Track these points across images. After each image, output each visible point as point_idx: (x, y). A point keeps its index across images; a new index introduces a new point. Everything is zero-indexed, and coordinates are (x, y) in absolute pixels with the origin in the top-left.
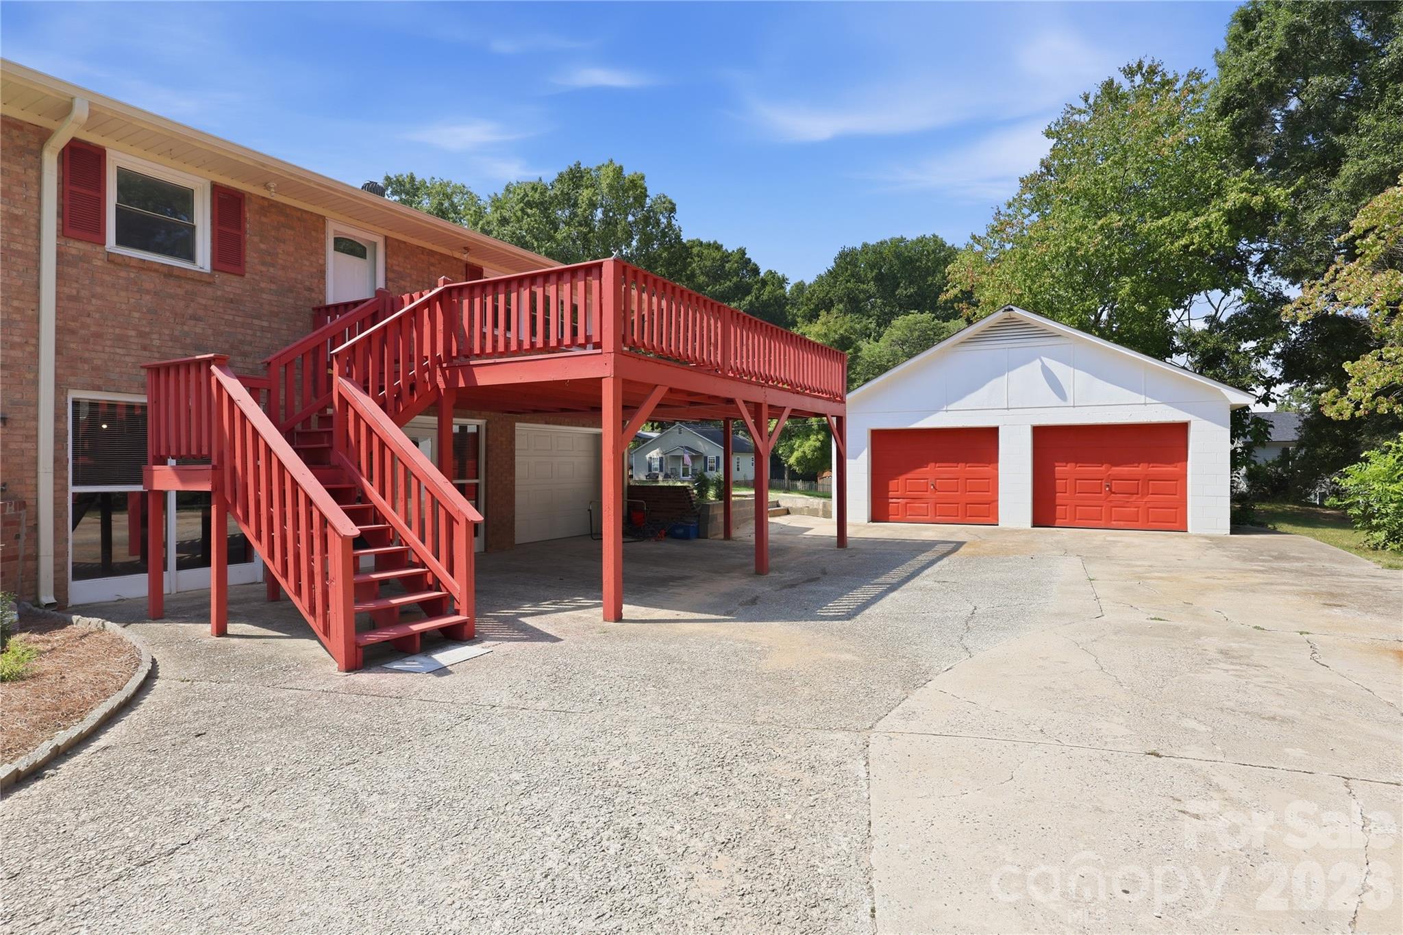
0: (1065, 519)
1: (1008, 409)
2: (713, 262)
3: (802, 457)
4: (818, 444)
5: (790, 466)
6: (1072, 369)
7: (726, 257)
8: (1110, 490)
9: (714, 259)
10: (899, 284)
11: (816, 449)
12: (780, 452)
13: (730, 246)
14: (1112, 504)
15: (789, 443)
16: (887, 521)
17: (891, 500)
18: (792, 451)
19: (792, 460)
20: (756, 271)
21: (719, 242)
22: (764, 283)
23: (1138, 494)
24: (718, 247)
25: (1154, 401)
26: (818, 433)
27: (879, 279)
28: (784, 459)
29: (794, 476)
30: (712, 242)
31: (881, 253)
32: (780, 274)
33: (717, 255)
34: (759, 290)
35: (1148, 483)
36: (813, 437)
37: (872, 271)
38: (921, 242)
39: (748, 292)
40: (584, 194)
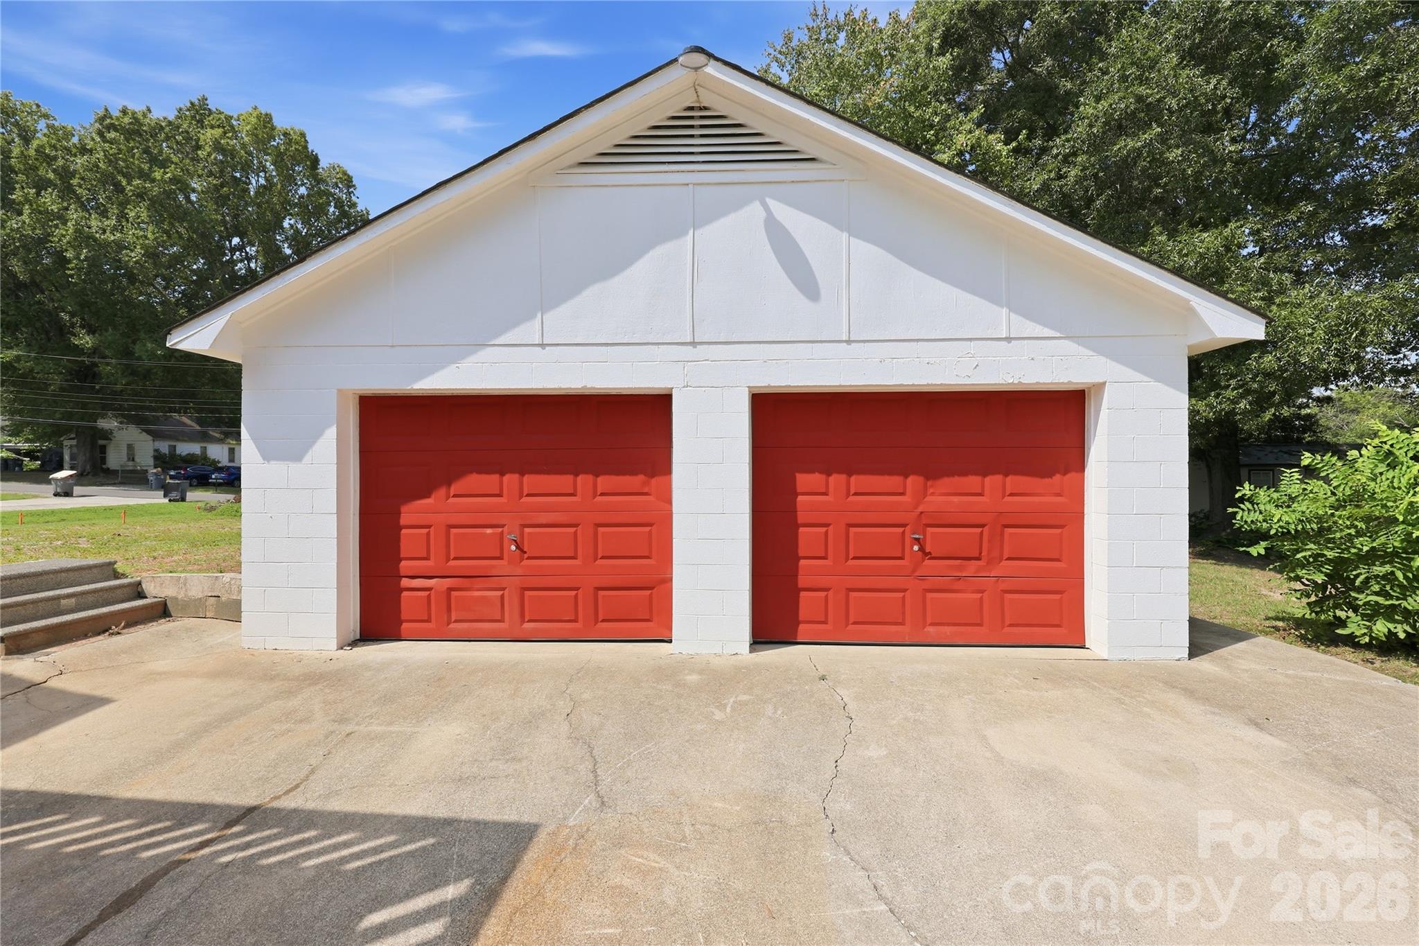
0: (825, 622)
1: (694, 344)
6: (845, 235)
8: (922, 549)
14: (926, 585)
16: (397, 638)
17: (405, 582)
23: (978, 559)
25: (1048, 332)
35: (1002, 534)
40: (209, 135)
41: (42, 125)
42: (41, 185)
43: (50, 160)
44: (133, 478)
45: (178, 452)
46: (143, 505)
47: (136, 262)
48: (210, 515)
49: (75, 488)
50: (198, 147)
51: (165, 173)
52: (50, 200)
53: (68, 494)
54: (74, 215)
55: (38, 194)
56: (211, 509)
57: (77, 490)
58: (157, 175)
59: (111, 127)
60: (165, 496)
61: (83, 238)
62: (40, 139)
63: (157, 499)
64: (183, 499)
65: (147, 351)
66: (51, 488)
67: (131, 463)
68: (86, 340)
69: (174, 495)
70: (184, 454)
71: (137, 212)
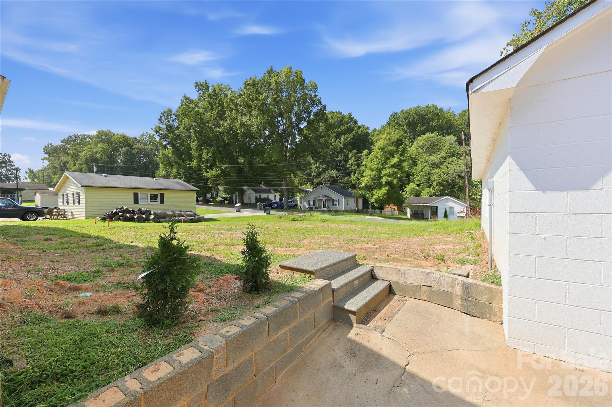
2: (338, 119)
3: (378, 198)
4: (386, 192)
5: (372, 203)
7: (343, 117)
9: (338, 118)
10: (417, 125)
11: (384, 194)
12: (367, 196)
13: (345, 113)
15: (372, 192)
18: (373, 195)
19: (373, 200)
20: (356, 122)
21: (341, 111)
22: (360, 127)
24: (340, 113)
26: (385, 186)
27: (409, 124)
28: (369, 200)
29: (374, 208)
30: (337, 112)
31: (409, 113)
32: (366, 126)
33: (340, 116)
34: (357, 130)
36: (383, 188)
37: (405, 121)
38: (427, 107)
39: (353, 131)
40: (274, 79)
41: (229, 92)
42: (231, 110)
43: (233, 101)
44: (252, 206)
45: (261, 197)
46: (260, 216)
47: (255, 130)
48: (281, 220)
49: (241, 209)
50: (270, 85)
51: (262, 97)
52: (234, 114)
53: (239, 211)
54: (239, 117)
55: (231, 113)
56: (281, 217)
57: (242, 210)
58: (260, 98)
59: (248, 85)
60: (265, 212)
61: (242, 124)
62: (229, 96)
63: (262, 213)
64: (269, 214)
65: (257, 162)
66: (235, 210)
67: (250, 201)
68: (241, 160)
69: (267, 212)
70: (263, 197)
71: (255, 113)
